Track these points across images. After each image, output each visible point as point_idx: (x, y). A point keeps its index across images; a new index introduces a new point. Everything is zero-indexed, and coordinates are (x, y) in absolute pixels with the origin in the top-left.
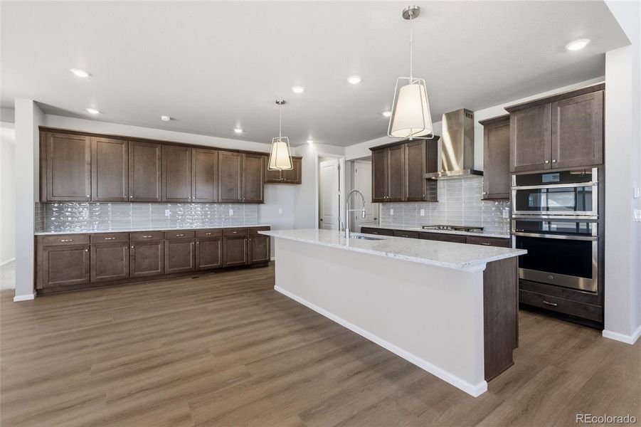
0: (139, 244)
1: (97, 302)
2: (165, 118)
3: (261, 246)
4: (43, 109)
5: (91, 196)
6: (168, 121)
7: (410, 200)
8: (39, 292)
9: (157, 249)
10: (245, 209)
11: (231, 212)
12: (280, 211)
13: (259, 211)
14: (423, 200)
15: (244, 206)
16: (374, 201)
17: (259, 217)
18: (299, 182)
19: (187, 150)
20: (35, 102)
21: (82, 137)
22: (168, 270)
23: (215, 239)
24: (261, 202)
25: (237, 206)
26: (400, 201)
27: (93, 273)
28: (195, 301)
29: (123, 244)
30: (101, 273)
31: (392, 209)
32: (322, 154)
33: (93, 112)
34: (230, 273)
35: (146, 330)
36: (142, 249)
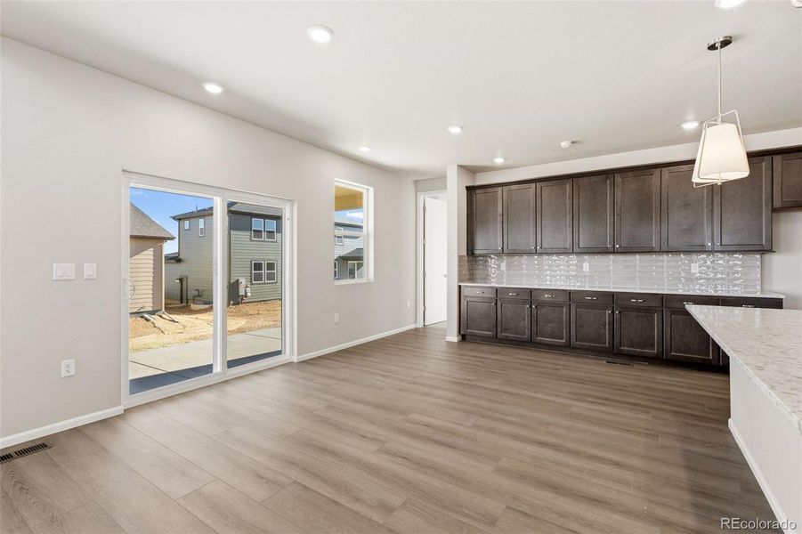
1: (485, 358)
2: (564, 144)
5: (503, 249)
6: (570, 146)
8: (463, 337)
9: (562, 313)
19: (607, 178)
20: (461, 167)
21: (495, 190)
23: (649, 311)
28: (569, 393)
29: (525, 302)
30: (506, 330)
33: (499, 161)
34: (672, 371)
35: (482, 403)
36: (544, 310)
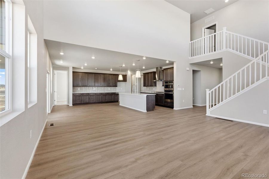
0: (91, 96)
3: (117, 97)
4: (73, 68)
7: (150, 86)
8: (73, 105)
9: (94, 97)
10: (112, 88)
11: (109, 89)
12: (121, 89)
13: (116, 89)
14: (153, 86)
15: (112, 87)
16: (144, 86)
17: (116, 90)
18: (126, 81)
22: (96, 102)
24: (117, 86)
25: (110, 87)
26: (148, 86)
27: (82, 101)
30: (84, 101)
31: (148, 88)
32: (132, 74)
36: (91, 97)
